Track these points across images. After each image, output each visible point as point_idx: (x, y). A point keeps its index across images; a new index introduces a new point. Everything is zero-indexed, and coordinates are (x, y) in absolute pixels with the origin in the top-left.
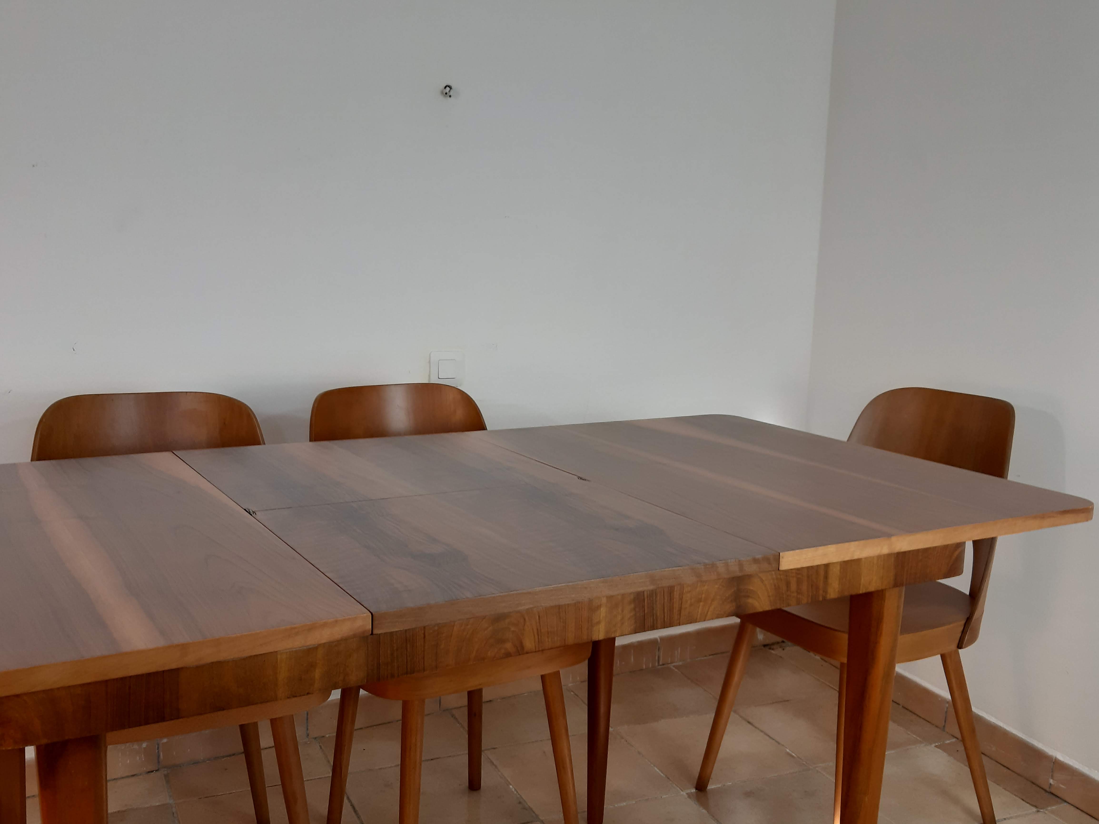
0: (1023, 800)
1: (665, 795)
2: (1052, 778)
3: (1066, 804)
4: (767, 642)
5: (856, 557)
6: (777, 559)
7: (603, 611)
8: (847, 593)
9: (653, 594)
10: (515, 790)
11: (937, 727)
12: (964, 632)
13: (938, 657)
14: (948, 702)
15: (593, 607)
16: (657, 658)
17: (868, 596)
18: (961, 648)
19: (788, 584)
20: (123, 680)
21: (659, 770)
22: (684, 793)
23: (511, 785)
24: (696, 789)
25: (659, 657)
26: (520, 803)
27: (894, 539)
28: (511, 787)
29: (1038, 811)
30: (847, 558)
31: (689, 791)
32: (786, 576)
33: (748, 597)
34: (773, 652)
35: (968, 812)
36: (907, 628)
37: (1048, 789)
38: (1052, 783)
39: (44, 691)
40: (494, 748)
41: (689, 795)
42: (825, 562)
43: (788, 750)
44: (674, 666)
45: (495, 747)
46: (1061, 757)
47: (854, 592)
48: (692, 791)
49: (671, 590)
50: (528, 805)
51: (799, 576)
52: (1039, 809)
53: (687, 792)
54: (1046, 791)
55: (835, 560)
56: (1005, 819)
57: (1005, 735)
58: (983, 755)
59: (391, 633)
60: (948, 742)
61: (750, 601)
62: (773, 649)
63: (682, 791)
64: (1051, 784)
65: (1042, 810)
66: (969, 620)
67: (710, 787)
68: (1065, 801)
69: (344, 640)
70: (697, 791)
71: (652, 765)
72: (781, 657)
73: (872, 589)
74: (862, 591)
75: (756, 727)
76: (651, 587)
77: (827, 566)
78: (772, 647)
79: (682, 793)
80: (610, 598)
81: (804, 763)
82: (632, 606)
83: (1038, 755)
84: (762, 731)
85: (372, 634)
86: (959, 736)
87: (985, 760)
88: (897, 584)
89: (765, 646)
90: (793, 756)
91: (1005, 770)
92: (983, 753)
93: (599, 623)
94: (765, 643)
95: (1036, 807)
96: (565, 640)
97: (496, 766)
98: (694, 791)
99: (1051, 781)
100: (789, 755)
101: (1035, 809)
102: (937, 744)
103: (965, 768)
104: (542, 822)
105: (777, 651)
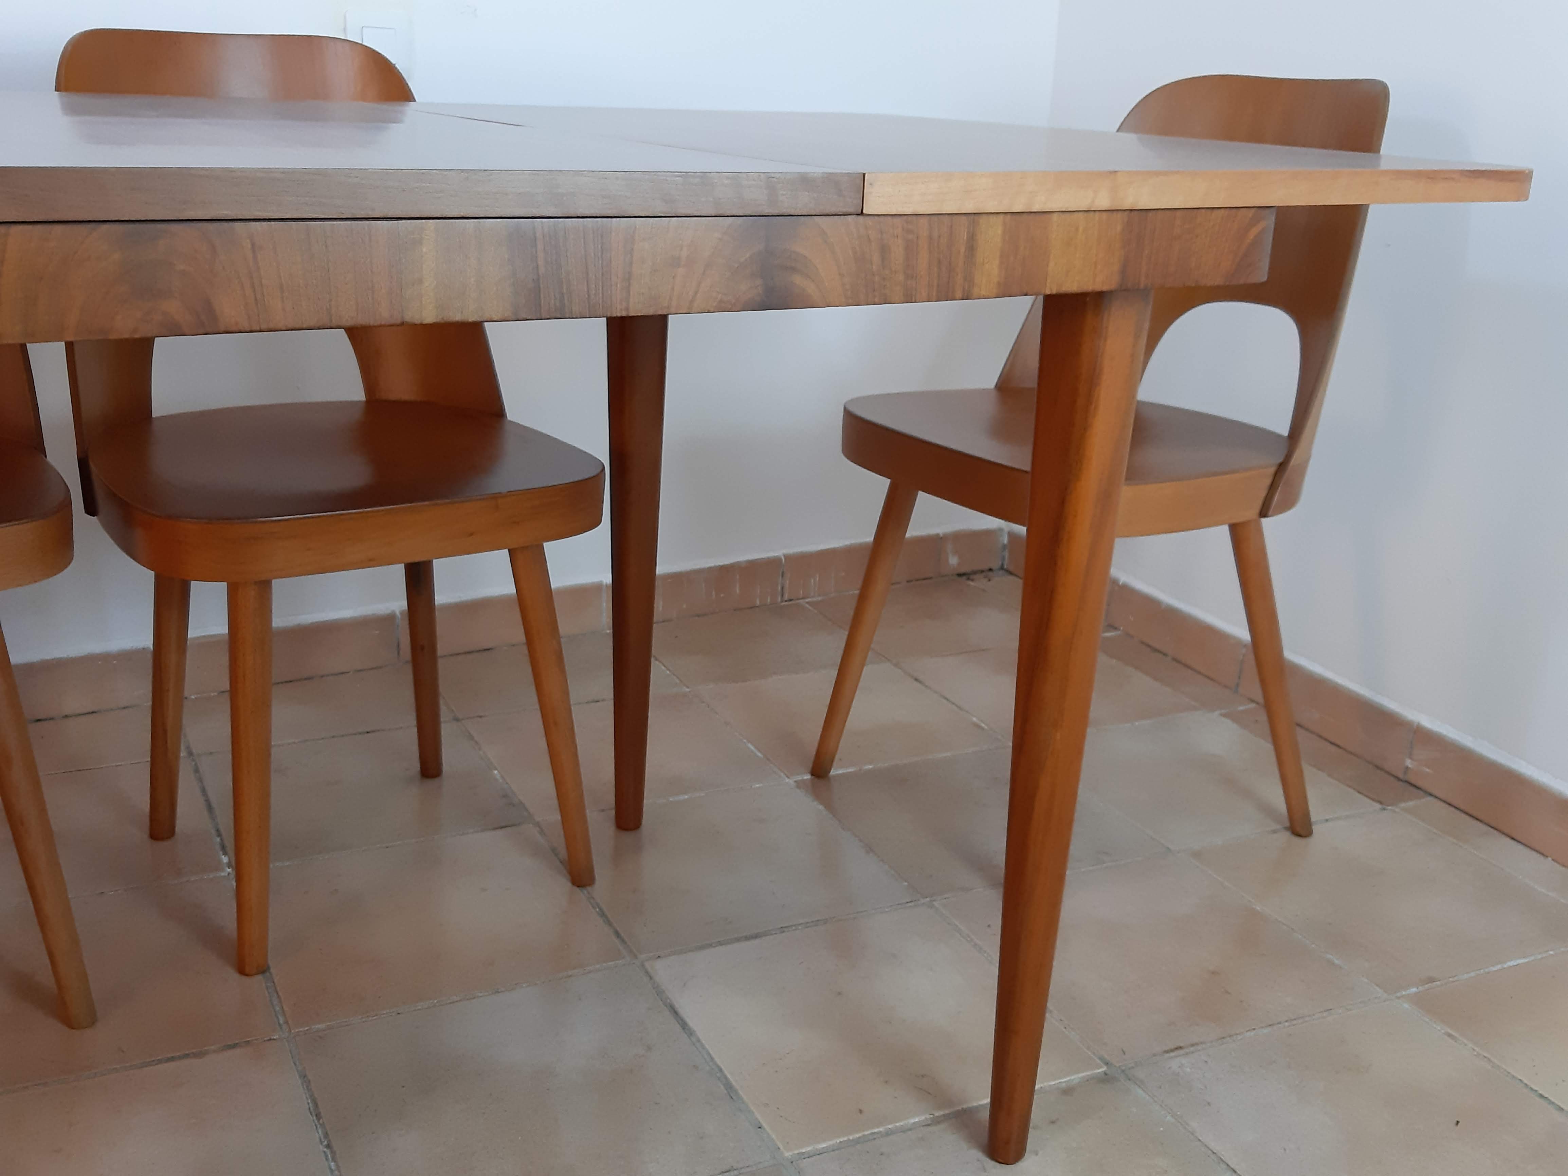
0: (1359, 792)
1: (758, 784)
2: (1411, 758)
3: (1430, 798)
4: (965, 570)
6: (859, 187)
10: (502, 777)
11: (1226, 687)
12: (1271, 491)
13: (1223, 532)
14: (1245, 646)
16: (779, 588)
18: (1264, 517)
19: (884, 250)
21: (756, 747)
22: (791, 781)
23: (496, 769)
24: (812, 775)
25: (783, 588)
26: (505, 796)
28: (496, 772)
29: (1384, 809)
31: (799, 778)
32: (882, 233)
33: (794, 270)
34: (971, 583)
35: (1267, 810)
37: (1401, 776)
38: (1410, 766)
40: (481, 717)
41: (798, 784)
42: (968, 208)
43: (974, 719)
44: (807, 603)
45: (482, 714)
46: (1427, 722)
48: (805, 778)
50: (519, 799)
51: (910, 237)
52: (1384, 806)
53: (795, 780)
54: (1399, 779)
56: (1327, 820)
57: (1336, 692)
58: (1298, 729)
60: (1241, 708)
62: (972, 580)
63: (788, 778)
64: (1407, 768)
65: (1389, 808)
66: (1282, 467)
67: (833, 772)
68: (1431, 795)
70: (813, 777)
71: (745, 741)
72: (984, 591)
75: (926, 686)
77: (973, 220)
78: (972, 577)
79: (787, 780)
81: (999, 737)
83: (1389, 722)
84: (935, 692)
86: (1260, 698)
87: (1300, 734)
90: (983, 729)
91: (1333, 749)
92: (1298, 725)
94: (962, 571)
95: (1381, 803)
97: (477, 743)
98: (808, 777)
99: (1409, 763)
100: (977, 726)
101: (1378, 806)
102: (1223, 711)
103: (1268, 747)
104: (538, 824)
105: (979, 583)
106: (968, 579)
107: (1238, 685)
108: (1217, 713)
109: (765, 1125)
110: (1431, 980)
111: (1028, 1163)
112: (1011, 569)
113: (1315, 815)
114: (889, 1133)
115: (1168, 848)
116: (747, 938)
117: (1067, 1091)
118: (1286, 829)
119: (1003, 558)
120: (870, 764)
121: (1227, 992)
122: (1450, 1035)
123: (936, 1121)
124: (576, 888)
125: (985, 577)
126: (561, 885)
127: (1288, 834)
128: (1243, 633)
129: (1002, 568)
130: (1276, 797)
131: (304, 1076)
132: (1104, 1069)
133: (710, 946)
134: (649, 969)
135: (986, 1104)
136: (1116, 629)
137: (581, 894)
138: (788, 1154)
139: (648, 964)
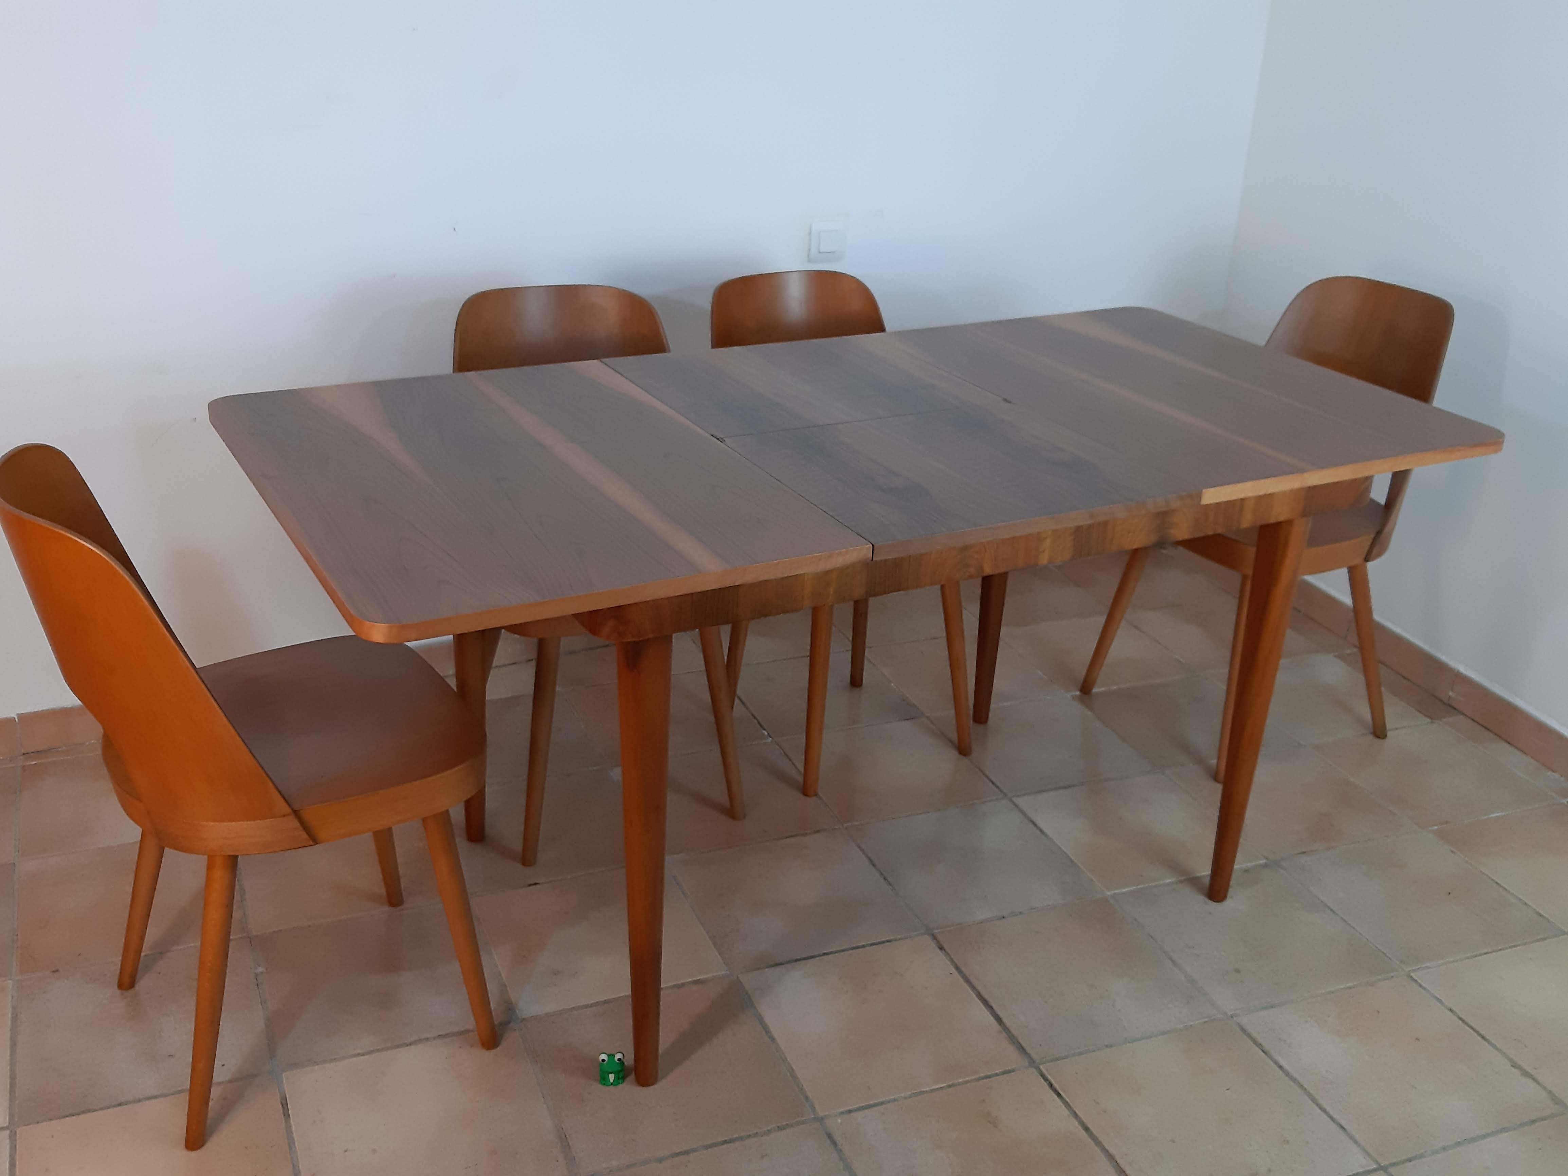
1: (1049, 696)
2: (1453, 691)
3: (1462, 717)
5: (1269, 492)
6: (1199, 496)
8: (1259, 523)
9: (1090, 526)
10: (897, 688)
11: (1338, 637)
12: (1372, 545)
13: (1345, 570)
15: (1039, 538)
17: (1278, 525)
18: (1368, 561)
19: (1207, 516)
20: (703, 593)
21: (1043, 674)
22: (1069, 695)
23: (892, 683)
24: (1081, 691)
26: (904, 700)
27: (1306, 475)
28: (892, 684)
29: (1432, 722)
30: (1261, 493)
31: (1073, 693)
32: (1206, 509)
33: (1171, 528)
35: (1359, 720)
36: (1313, 541)
37: (1446, 702)
38: (1451, 695)
39: (653, 601)
41: (1073, 698)
42: (1242, 496)
43: (1176, 656)
46: (1463, 669)
47: (1264, 522)
49: (1105, 523)
50: (912, 702)
51: (1217, 509)
53: (1071, 694)
54: (1444, 703)
55: (1250, 494)
57: (1410, 646)
58: (1380, 665)
59: (886, 561)
60: (1346, 651)
61: (1172, 531)
63: (1066, 693)
64: (1450, 697)
65: (1436, 721)
66: (1379, 533)
67: (1095, 690)
68: (1463, 714)
69: (853, 565)
70: (1083, 694)
71: (1037, 670)
73: (1281, 518)
74: (1272, 520)
75: (1143, 632)
76: (1089, 522)
77: (1242, 500)
79: (1066, 695)
80: (1055, 531)
81: (1193, 669)
82: (1073, 537)
83: (1440, 667)
84: (1149, 636)
85: (872, 560)
86: (1358, 646)
87: (1381, 668)
88: (1304, 514)
90: (1183, 664)
91: (1404, 681)
92: (1380, 662)
95: (1431, 718)
97: (874, 665)
98: (1078, 693)
99: (1451, 693)
100: (1177, 660)
101: (1429, 720)
102: (1336, 653)
103: (1361, 678)
104: (928, 718)
108: (1333, 655)
109: (1092, 879)
110: (1447, 822)
111: (1229, 903)
113: (1389, 724)
114: (1156, 886)
115: (1299, 744)
116: (1065, 788)
117: (1247, 871)
118: (1371, 733)
120: (1118, 685)
121: (1332, 825)
122: (1452, 852)
123: (1181, 882)
124: (962, 757)
126: (954, 753)
127: (1371, 737)
128: (1348, 601)
130: (1364, 711)
131: (859, 847)
132: (1264, 861)
133: (1044, 791)
134: (1016, 802)
135: (1207, 876)
137: (965, 760)
138: (1109, 892)
139: (1015, 799)
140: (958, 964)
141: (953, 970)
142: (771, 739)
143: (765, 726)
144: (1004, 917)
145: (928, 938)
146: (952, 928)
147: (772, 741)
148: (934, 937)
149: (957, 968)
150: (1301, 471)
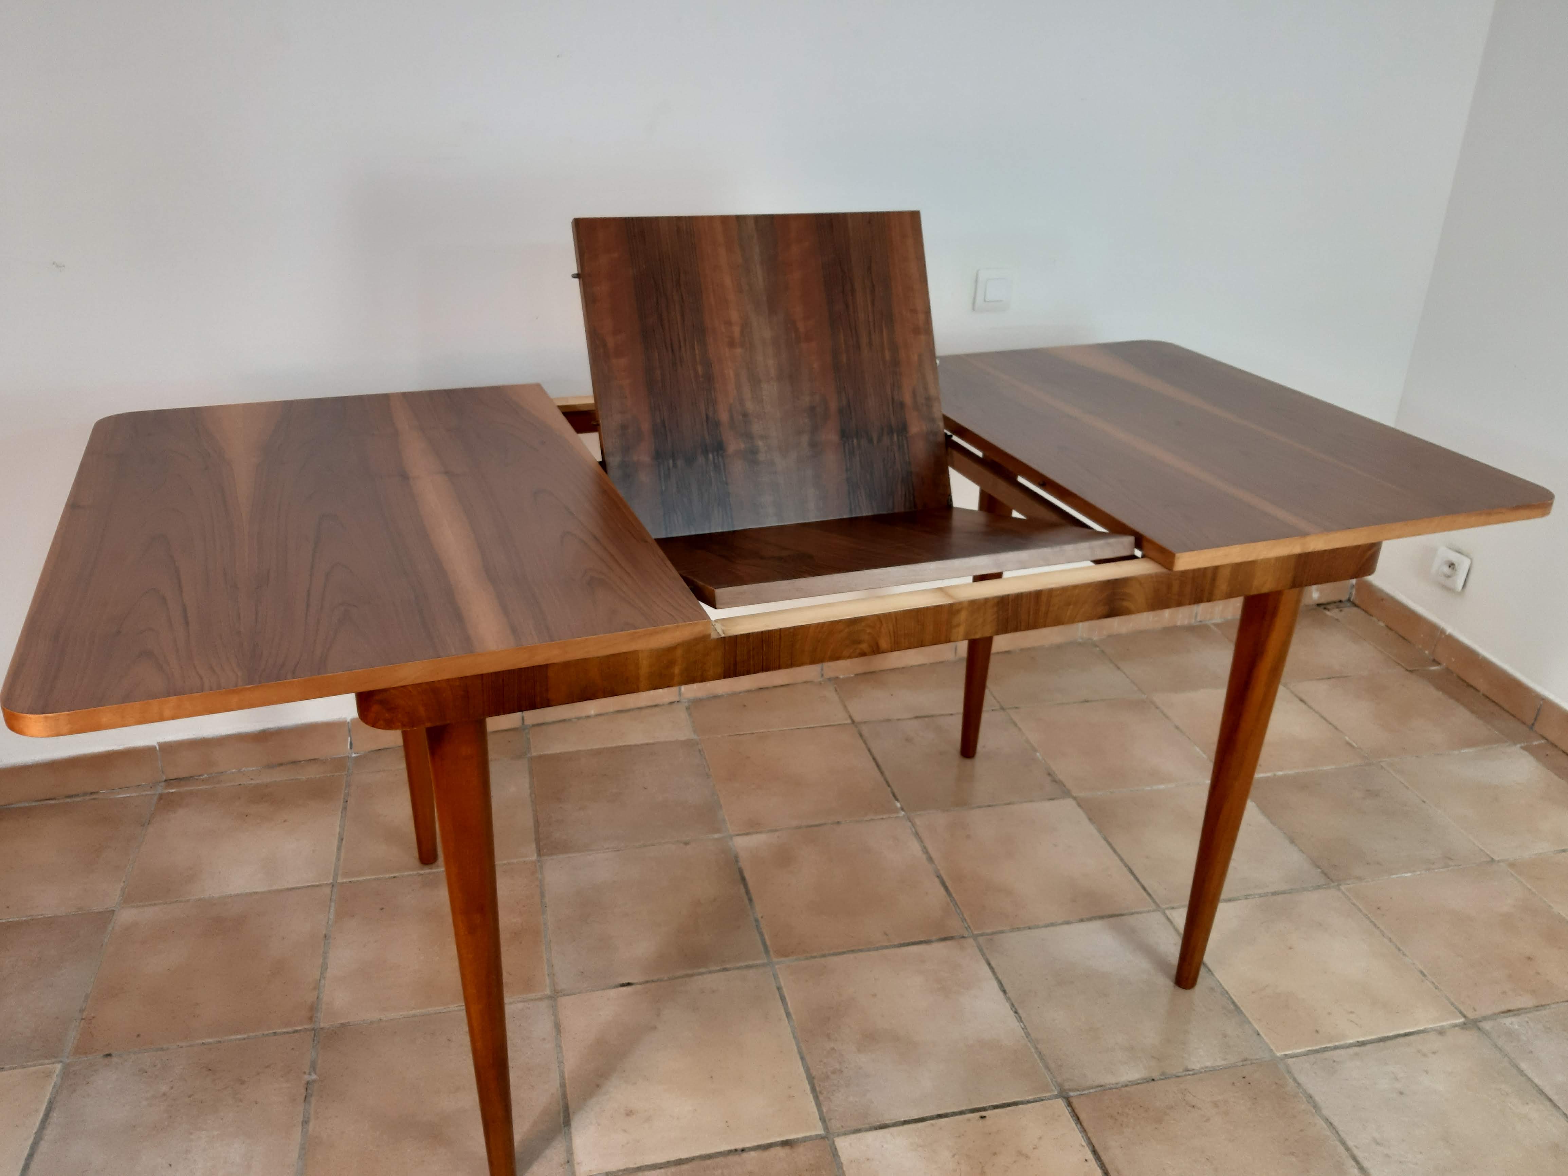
4: (1323, 601)
7: (963, 615)
9: (1018, 597)
10: (1043, 758)
11: (1524, 723)
15: (951, 610)
17: (1264, 595)
23: (1038, 752)
27: (1307, 539)
28: (1038, 754)
30: (1240, 561)
33: (1123, 600)
34: (1328, 613)
40: (1016, 708)
42: (1223, 562)
43: (1347, 738)
44: (1213, 624)
45: (1017, 706)
50: (1058, 778)
60: (1535, 743)
62: (1328, 610)
72: (1336, 620)
73: (1265, 590)
75: (1310, 707)
77: (1216, 569)
78: (1329, 607)
81: (1367, 755)
82: (995, 609)
84: (1317, 712)
88: (1297, 584)
89: (1319, 605)
90: (1353, 746)
93: (958, 625)
94: (1320, 602)
96: (922, 642)
100: (1348, 744)
102: (1523, 745)
103: (1557, 780)
104: (1075, 798)
105: (1333, 613)
106: (1325, 609)
107: (1533, 724)
108: (1519, 746)
109: (1261, 1033)
112: (1357, 602)
115: (1492, 858)
119: (1351, 594)
120: (1281, 770)
121: (1538, 973)
125: (1338, 607)
129: (1349, 600)
132: (1462, 1019)
134: (1170, 916)
136: (1439, 664)
138: (1278, 1054)
139: (1167, 912)
140: (1097, 1146)
141: (1090, 1156)
142: (903, 813)
143: (899, 797)
144: (1153, 1080)
145: (1061, 1103)
146: (1091, 1091)
147: (904, 816)
148: (1069, 1104)
149: (1095, 1152)
150: (1303, 534)
